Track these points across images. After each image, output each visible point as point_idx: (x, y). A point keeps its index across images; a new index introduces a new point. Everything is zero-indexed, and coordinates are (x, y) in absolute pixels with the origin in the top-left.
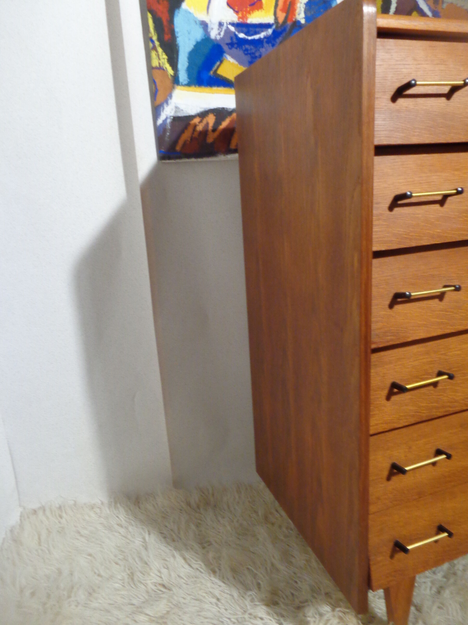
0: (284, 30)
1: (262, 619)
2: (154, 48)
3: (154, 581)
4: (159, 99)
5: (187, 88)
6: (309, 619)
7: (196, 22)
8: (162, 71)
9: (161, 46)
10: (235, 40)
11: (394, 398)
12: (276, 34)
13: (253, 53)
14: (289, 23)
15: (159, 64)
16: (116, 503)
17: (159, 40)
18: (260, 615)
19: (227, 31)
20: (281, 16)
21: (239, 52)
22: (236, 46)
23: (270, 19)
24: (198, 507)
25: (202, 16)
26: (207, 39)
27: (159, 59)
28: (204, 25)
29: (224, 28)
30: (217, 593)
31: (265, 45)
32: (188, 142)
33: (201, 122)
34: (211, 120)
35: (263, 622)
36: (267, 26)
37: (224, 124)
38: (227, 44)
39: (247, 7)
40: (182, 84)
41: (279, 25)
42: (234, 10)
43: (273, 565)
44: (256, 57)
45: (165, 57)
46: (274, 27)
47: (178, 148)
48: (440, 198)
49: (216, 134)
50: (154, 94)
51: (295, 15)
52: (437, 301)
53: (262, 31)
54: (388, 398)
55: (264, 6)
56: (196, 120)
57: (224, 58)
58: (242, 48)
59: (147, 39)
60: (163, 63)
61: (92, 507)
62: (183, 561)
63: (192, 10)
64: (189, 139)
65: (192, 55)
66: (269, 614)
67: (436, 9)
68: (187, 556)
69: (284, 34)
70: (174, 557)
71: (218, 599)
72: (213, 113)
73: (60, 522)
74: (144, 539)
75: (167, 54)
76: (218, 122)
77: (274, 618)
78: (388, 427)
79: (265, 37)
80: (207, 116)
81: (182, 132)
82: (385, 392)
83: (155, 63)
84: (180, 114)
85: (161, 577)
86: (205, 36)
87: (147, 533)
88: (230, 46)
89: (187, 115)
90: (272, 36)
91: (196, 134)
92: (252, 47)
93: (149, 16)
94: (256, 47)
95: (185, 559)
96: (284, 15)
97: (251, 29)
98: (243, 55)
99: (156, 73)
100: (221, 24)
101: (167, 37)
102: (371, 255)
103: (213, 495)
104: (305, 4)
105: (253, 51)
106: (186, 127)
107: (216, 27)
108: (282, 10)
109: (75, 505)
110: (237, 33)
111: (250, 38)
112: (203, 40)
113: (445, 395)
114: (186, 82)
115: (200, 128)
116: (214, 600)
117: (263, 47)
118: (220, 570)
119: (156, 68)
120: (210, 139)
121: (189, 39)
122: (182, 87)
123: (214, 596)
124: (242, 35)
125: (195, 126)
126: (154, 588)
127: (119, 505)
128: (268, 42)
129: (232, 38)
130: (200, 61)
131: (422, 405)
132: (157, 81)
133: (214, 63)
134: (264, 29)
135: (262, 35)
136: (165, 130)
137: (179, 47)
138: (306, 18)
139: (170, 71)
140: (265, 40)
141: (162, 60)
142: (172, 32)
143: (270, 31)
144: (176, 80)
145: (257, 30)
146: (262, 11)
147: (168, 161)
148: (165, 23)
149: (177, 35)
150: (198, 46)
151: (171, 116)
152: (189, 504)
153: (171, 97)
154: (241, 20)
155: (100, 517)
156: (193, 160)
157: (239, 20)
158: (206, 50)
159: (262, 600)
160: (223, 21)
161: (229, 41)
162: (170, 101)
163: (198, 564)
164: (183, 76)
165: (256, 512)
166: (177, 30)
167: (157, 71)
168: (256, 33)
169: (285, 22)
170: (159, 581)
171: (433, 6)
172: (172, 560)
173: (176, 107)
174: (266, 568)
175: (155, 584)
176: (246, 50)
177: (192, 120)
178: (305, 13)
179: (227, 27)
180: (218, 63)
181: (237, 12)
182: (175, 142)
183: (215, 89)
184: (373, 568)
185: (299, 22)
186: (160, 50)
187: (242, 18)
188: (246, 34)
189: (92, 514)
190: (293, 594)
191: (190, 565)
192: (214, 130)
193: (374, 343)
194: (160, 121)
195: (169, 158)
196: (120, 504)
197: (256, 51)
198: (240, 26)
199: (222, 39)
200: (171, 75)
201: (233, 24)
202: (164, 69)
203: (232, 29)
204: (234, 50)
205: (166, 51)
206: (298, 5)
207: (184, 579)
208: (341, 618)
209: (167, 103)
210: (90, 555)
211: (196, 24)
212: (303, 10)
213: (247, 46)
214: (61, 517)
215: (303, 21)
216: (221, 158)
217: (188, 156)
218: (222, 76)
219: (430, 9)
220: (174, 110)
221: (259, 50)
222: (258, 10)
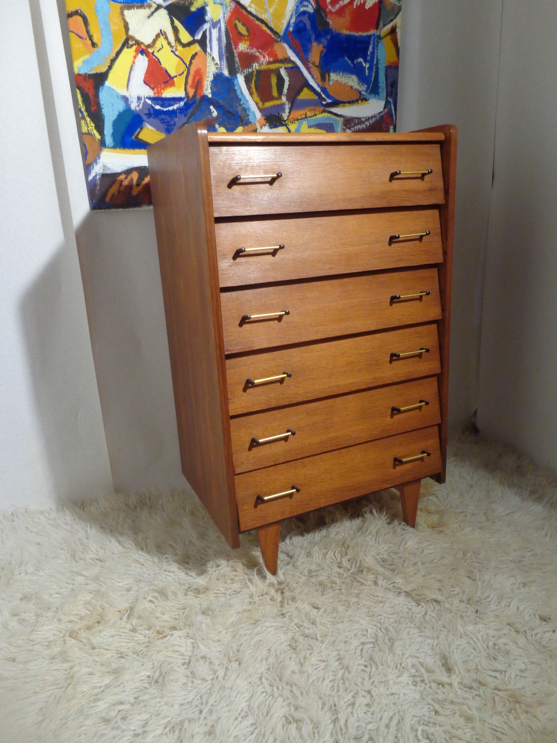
0: (194, 102)
1: (173, 572)
2: (83, 118)
3: (92, 556)
4: (89, 159)
5: (113, 150)
6: (209, 569)
7: (118, 96)
8: (90, 136)
9: (89, 116)
10: (152, 111)
11: (249, 391)
12: (187, 106)
13: (169, 122)
14: (198, 97)
15: (88, 130)
16: (63, 508)
17: (87, 111)
18: (172, 570)
19: (145, 103)
20: (191, 92)
21: (157, 121)
22: (153, 116)
23: (182, 94)
24: (136, 508)
25: (123, 92)
26: (128, 110)
27: (88, 126)
28: (125, 99)
29: (142, 101)
30: (142, 561)
31: (178, 115)
32: (116, 195)
33: (126, 178)
34: (135, 176)
35: (174, 574)
36: (180, 99)
37: (147, 180)
38: (146, 114)
39: (161, 85)
40: (108, 147)
41: (190, 99)
42: (150, 87)
43: (190, 541)
44: (171, 125)
45: (93, 124)
46: (185, 100)
47: (107, 200)
48: (272, 251)
49: (140, 188)
50: (85, 154)
51: (203, 91)
52: (276, 322)
53: (176, 104)
54: (245, 390)
55: (176, 84)
56: (122, 177)
57: (144, 125)
58: (159, 118)
59: (77, 110)
60: (91, 130)
61: (42, 513)
62: (117, 544)
63: (114, 87)
64: (117, 193)
65: (116, 123)
66: (179, 569)
67: (324, 86)
68: (121, 539)
69: (194, 106)
70: (110, 541)
71: (143, 565)
72: (137, 171)
73: (12, 525)
74: (86, 532)
75: (94, 123)
76: (141, 178)
77: (183, 571)
78: (245, 411)
79: (178, 109)
80: (132, 173)
81: (111, 186)
82: (242, 386)
83: (84, 130)
84: (108, 172)
85: (98, 555)
86: (126, 107)
87: (89, 527)
88: (148, 116)
89: (114, 172)
90: (184, 107)
91: (122, 189)
92: (167, 117)
93: (78, 91)
94: (171, 117)
95: (119, 542)
96: (194, 90)
97: (165, 102)
98: (160, 123)
99: (86, 138)
100: (139, 98)
101: (93, 109)
102: (218, 290)
103: (150, 499)
104: (211, 82)
105: (169, 120)
106: (113, 183)
107: (135, 100)
108: (192, 87)
109: (26, 511)
110: (153, 105)
111: (165, 109)
112: (124, 111)
113: (290, 389)
114: (112, 145)
115: (126, 183)
116: (140, 566)
117: (176, 116)
118: (147, 546)
119: (85, 134)
120: (135, 192)
121: (113, 110)
122: (109, 150)
123: (139, 563)
124: (158, 107)
125: (122, 181)
126: (92, 562)
127: (65, 509)
128: (181, 113)
129: (149, 110)
130: (123, 128)
131: (271, 396)
132: (86, 144)
133: (135, 130)
134: (177, 102)
135: (175, 107)
136: (95, 185)
137: (104, 117)
138: (213, 93)
139: (98, 136)
140: (178, 111)
141: (91, 128)
142: (98, 104)
143: (182, 103)
144: (102, 144)
145: (171, 102)
146: (174, 88)
147: (98, 211)
148: (91, 97)
149: (102, 107)
150: (121, 116)
151: (100, 174)
152: (127, 505)
153: (99, 158)
154: (156, 95)
155: (49, 519)
156: (121, 210)
157: (154, 95)
158: (128, 119)
159: (175, 561)
160: (141, 96)
161: (147, 112)
162: (98, 161)
163: (129, 544)
164: (109, 140)
165: (185, 510)
166: (102, 102)
167: (87, 136)
168: (170, 105)
169: (194, 96)
170: (97, 557)
171: (320, 83)
172: (108, 543)
173: (104, 166)
174: (184, 544)
175: (92, 559)
176: (163, 119)
177: (119, 176)
178: (211, 89)
179: (145, 101)
180: (139, 130)
181: (153, 89)
182: (104, 195)
183: (137, 150)
184: (240, 514)
185: (207, 96)
186: (88, 119)
187: (158, 92)
188: (161, 106)
189: (42, 517)
190: (202, 558)
191: (123, 546)
192: (138, 185)
193: (228, 350)
194: (90, 178)
195: (100, 208)
196: (67, 508)
197: (171, 120)
198: (156, 100)
199: (140, 110)
200: (98, 139)
201: (150, 98)
202: (92, 135)
203: (149, 102)
204: (151, 119)
205: (92, 120)
206: (206, 82)
207: (116, 555)
208: (232, 567)
209: (96, 163)
210: (38, 544)
211: (118, 98)
212: (209, 86)
213: (163, 116)
214: (13, 521)
215: (210, 96)
216: (145, 208)
217: (117, 206)
218: (142, 140)
219: (318, 85)
220: (102, 168)
221: (173, 120)
222: (171, 87)
